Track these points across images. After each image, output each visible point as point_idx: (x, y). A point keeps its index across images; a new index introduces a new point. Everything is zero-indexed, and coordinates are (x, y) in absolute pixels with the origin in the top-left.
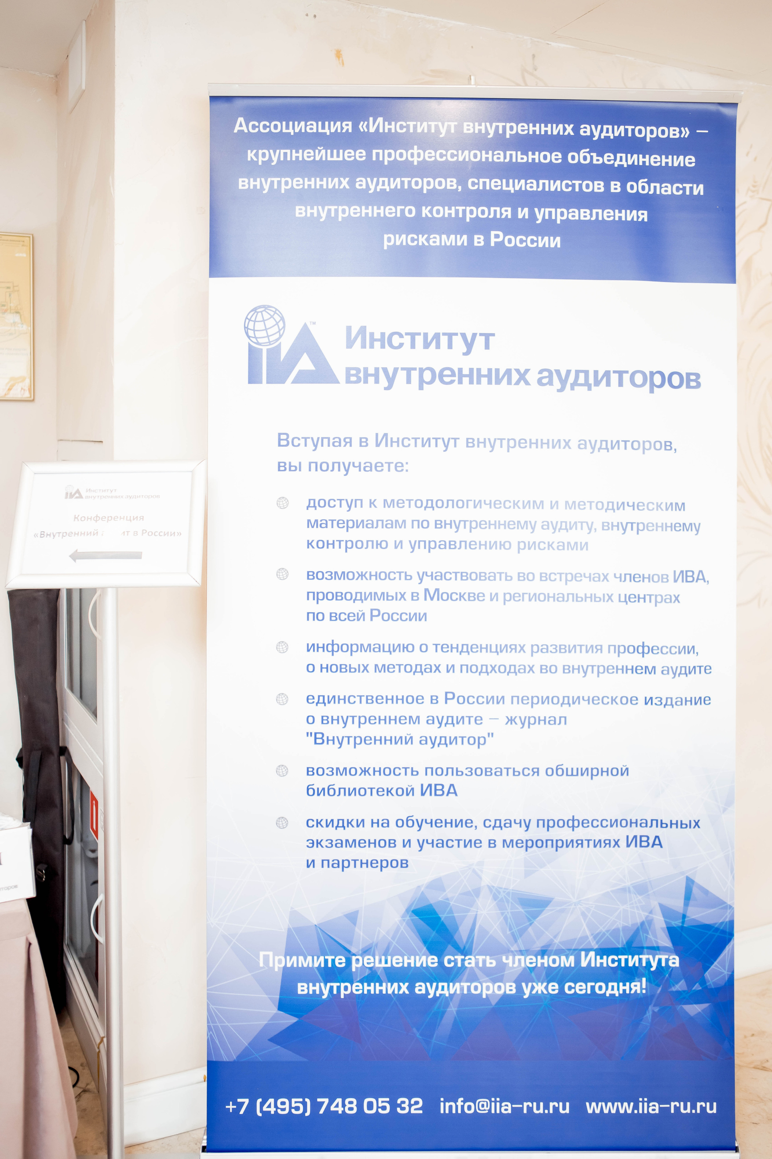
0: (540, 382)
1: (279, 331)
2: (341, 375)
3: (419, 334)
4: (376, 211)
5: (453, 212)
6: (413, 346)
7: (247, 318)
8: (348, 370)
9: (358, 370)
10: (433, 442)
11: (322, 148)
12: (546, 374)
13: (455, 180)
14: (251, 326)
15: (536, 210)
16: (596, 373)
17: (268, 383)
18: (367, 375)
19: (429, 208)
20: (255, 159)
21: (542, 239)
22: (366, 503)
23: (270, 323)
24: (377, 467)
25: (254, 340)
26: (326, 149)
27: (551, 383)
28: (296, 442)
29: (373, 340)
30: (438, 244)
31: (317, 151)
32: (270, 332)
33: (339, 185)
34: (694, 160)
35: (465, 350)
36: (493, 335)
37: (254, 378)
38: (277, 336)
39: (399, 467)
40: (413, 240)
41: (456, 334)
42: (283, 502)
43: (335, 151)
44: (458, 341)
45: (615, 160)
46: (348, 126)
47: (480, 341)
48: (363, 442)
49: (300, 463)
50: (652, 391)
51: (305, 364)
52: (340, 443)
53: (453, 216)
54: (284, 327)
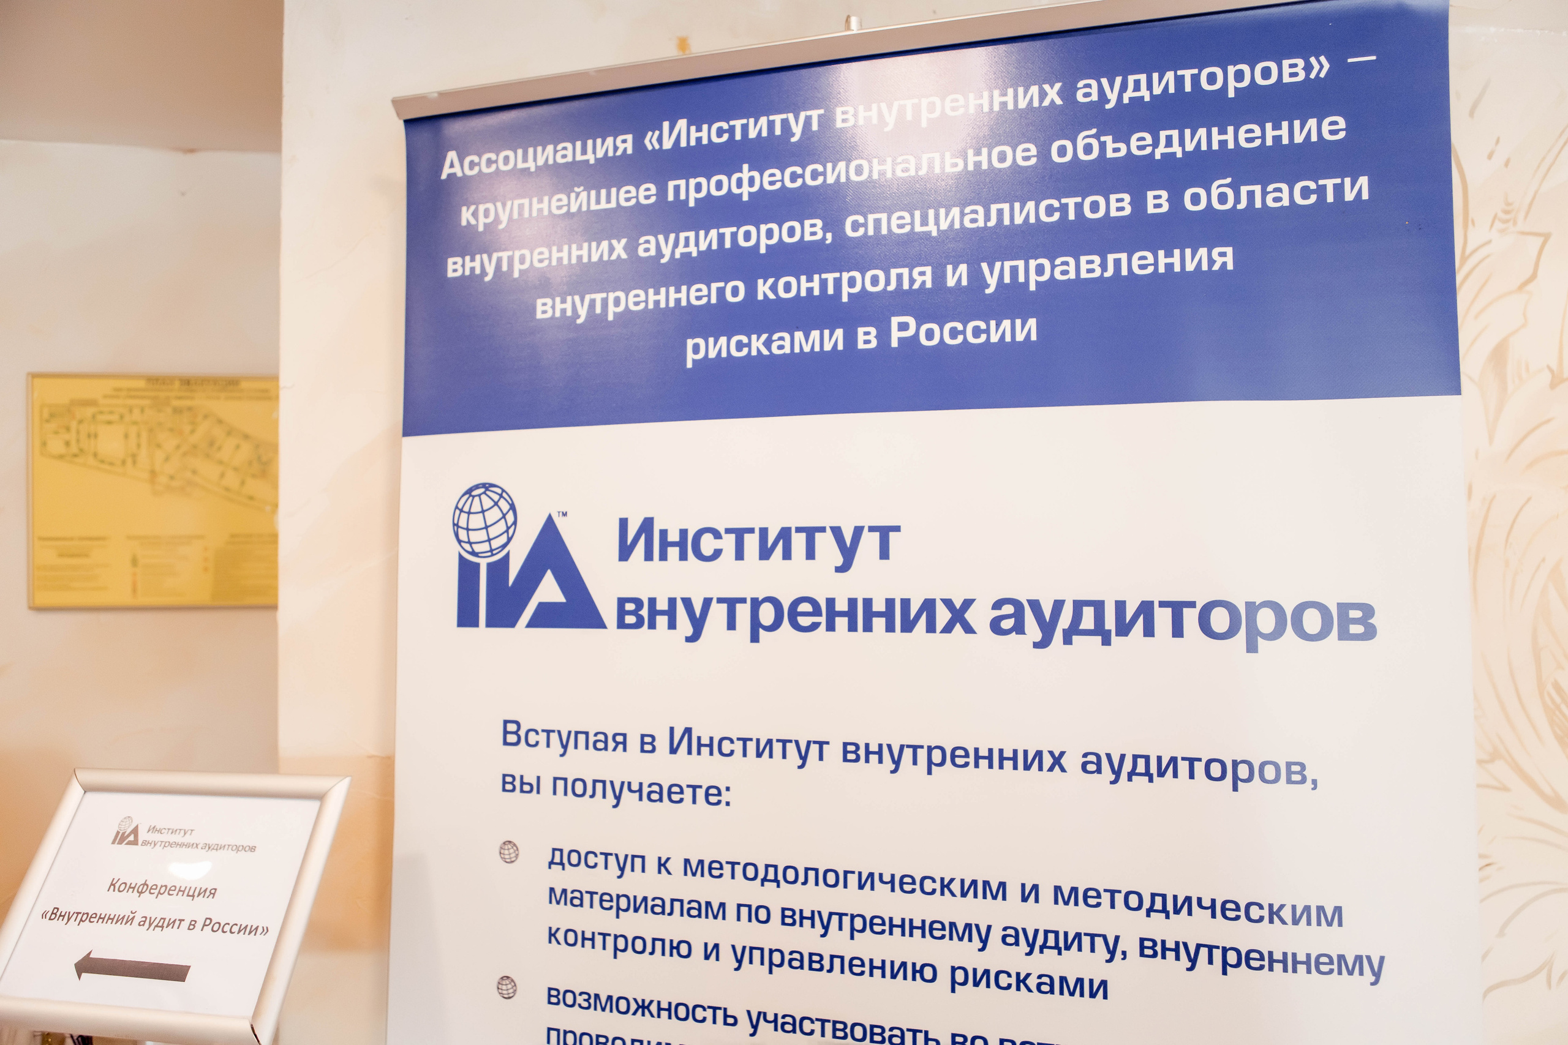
0: (996, 626)
1: (507, 531)
2: (608, 612)
3: (751, 531)
4: (673, 296)
5: (816, 285)
6: (740, 555)
7: (457, 507)
8: (622, 602)
9: (638, 602)
10: (777, 748)
11: (582, 188)
12: (1008, 609)
13: (819, 223)
14: (463, 523)
15: (984, 266)
16: (1120, 606)
17: (489, 624)
18: (654, 612)
19: (771, 281)
20: (473, 222)
21: (998, 326)
22: (652, 865)
23: (493, 515)
24: (671, 793)
25: (467, 547)
26: (588, 189)
27: (1019, 628)
28: (532, 738)
29: (665, 544)
30: (787, 350)
31: (573, 195)
32: (494, 531)
33: (610, 254)
34: (1342, 123)
35: (839, 561)
36: (897, 529)
37: (467, 617)
38: (503, 539)
39: (713, 795)
40: (740, 346)
41: (822, 529)
42: (509, 850)
43: (603, 192)
44: (825, 543)
45: (1156, 144)
46: (625, 143)
47: (870, 543)
48: (648, 743)
49: (538, 778)
50: (1252, 647)
51: (549, 591)
52: (606, 742)
53: (816, 292)
54: (515, 523)
